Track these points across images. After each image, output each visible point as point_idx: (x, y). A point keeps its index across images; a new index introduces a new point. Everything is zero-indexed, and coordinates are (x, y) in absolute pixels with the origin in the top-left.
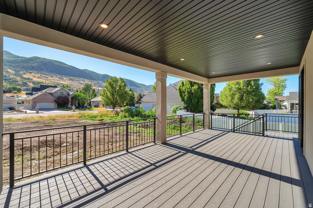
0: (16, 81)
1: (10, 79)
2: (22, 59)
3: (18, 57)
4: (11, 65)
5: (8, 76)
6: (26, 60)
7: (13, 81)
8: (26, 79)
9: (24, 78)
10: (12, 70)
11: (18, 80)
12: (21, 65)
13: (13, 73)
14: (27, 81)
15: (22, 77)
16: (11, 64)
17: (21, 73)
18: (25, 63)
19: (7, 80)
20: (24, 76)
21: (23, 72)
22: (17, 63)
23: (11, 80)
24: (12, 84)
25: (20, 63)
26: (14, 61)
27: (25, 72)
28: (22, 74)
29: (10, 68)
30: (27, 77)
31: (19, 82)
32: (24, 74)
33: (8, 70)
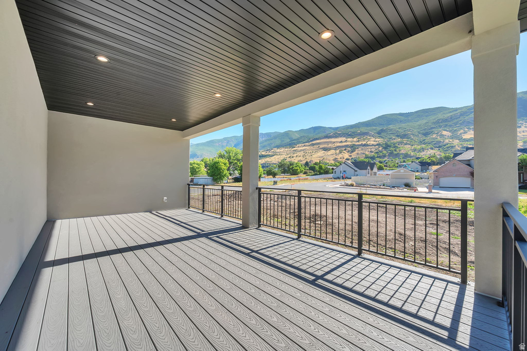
0: (452, 147)
1: (445, 145)
2: (462, 110)
3: (456, 109)
4: (446, 125)
5: (442, 141)
6: (468, 109)
7: (448, 148)
8: (467, 141)
9: (464, 139)
10: (447, 131)
11: (455, 144)
12: (461, 120)
13: (448, 136)
14: (469, 143)
15: (461, 139)
16: (446, 123)
17: (459, 133)
18: (467, 115)
19: (440, 147)
20: (464, 137)
21: (462, 131)
22: (454, 119)
23: (447, 146)
24: (447, 152)
25: (459, 118)
26: (451, 118)
27: (466, 129)
28: (461, 134)
29: (445, 129)
30: (469, 138)
31: (457, 147)
32: (464, 133)
33: (443, 133)
